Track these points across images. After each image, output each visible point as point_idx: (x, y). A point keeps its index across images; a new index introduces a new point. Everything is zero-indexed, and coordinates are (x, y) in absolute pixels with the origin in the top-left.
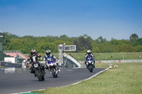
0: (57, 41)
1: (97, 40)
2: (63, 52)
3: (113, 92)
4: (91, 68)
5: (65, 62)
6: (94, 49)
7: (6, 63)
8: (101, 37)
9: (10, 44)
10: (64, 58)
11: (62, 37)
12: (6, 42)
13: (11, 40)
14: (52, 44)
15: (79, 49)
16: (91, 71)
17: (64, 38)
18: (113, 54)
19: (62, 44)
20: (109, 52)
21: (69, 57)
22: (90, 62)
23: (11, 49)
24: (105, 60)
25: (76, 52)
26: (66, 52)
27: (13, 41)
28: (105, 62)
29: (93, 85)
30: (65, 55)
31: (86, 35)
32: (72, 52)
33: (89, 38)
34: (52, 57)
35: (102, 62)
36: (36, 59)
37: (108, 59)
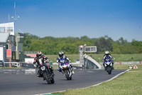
0: (78, 42)
1: (118, 41)
2: (84, 53)
3: (134, 94)
4: (109, 70)
5: (86, 63)
6: (115, 50)
7: (26, 64)
8: (122, 39)
9: (31, 45)
10: (85, 59)
11: (82, 38)
12: (27, 42)
13: (32, 40)
14: (73, 45)
15: (100, 51)
16: (110, 73)
17: (85, 39)
18: (134, 56)
19: (83, 45)
20: (130, 53)
21: (90, 58)
22: (108, 63)
23: (32, 50)
24: (126, 61)
25: (97, 53)
26: (87, 53)
27: (34, 42)
28: (126, 63)
29: (114, 87)
30: (86, 56)
31: (107, 36)
32: (93, 53)
33: (110, 39)
34: (65, 59)
35: (123, 63)
36: (43, 61)
37: (129, 61)
